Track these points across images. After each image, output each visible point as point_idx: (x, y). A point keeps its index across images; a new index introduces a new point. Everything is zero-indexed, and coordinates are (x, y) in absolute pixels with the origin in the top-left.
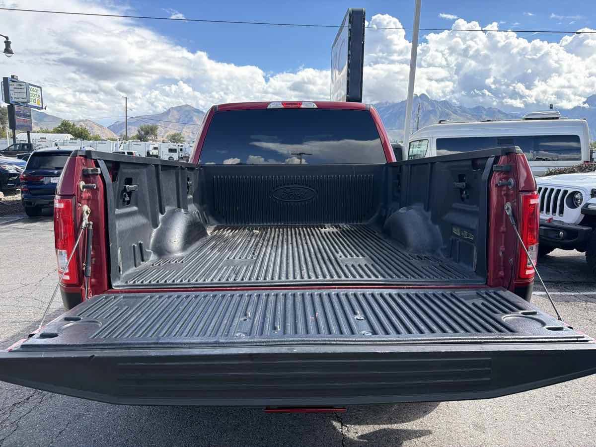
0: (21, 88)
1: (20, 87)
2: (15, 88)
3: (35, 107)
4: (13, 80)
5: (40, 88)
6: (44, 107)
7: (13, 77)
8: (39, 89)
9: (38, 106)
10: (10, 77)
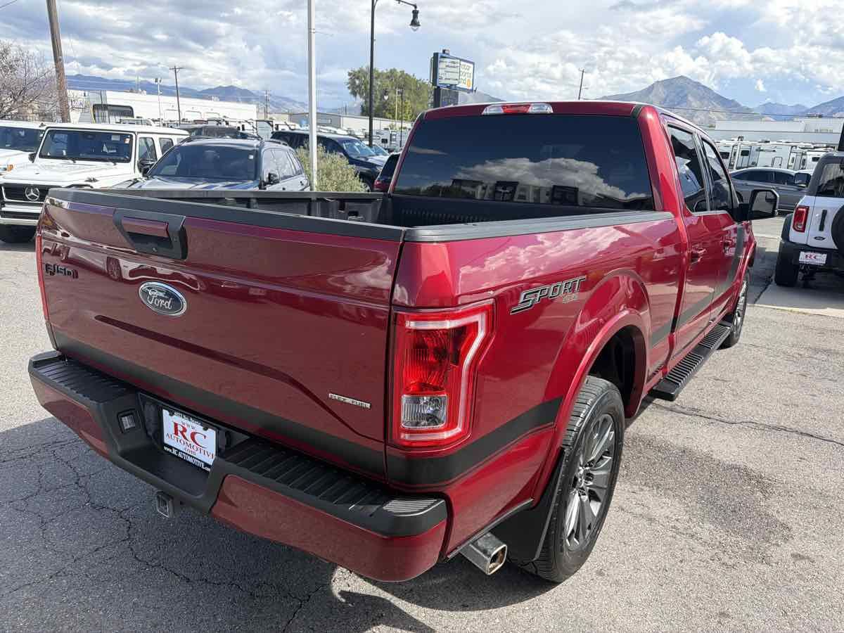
0: (454, 67)
1: (453, 65)
2: (447, 66)
3: (464, 90)
4: (444, 55)
5: (473, 63)
6: (474, 89)
7: (444, 51)
8: (472, 66)
9: (467, 88)
10: (441, 52)
